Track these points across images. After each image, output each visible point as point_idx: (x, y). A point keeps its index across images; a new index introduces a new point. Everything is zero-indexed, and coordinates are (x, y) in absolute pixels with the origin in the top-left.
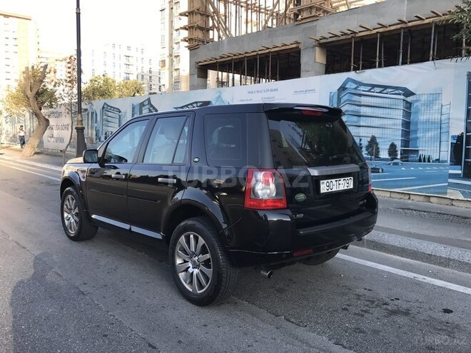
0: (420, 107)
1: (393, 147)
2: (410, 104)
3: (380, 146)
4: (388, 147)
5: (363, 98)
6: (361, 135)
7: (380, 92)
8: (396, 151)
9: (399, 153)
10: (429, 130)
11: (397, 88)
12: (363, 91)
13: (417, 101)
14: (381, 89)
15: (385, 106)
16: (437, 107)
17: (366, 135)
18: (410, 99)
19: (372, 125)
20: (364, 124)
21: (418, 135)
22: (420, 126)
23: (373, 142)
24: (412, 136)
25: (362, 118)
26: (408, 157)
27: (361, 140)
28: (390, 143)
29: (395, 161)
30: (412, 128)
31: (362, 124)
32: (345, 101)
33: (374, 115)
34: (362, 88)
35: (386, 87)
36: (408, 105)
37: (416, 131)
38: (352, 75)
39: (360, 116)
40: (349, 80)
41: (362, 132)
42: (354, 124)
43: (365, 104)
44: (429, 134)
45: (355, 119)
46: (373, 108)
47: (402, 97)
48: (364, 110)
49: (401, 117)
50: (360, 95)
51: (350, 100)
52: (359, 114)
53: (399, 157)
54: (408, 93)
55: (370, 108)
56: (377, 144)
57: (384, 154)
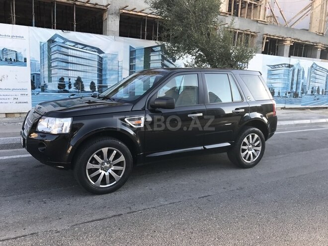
0: (107, 61)
1: (92, 83)
2: (102, 58)
3: (84, 83)
4: (89, 84)
5: (69, 50)
6: (70, 75)
7: (82, 48)
8: (95, 87)
9: (97, 87)
10: (112, 75)
11: (93, 48)
12: (69, 45)
13: (106, 57)
14: (83, 46)
15: (86, 58)
16: (116, 62)
17: (73, 76)
18: (101, 55)
19: (77, 69)
20: (72, 69)
21: (107, 77)
22: (108, 72)
23: (79, 80)
24: (104, 78)
25: (69, 64)
26: (102, 90)
27: (69, 79)
28: (91, 82)
29: (95, 92)
30: (103, 73)
31: (70, 68)
32: (55, 51)
33: (79, 63)
34: (68, 43)
35: (86, 46)
36: (101, 59)
37: (106, 75)
38: (59, 32)
39: (68, 63)
40: (56, 35)
41: (71, 74)
42: (65, 68)
43: (72, 54)
44: (113, 77)
45: (64, 64)
46: (77, 59)
47: (97, 54)
48: (70, 59)
49: (97, 66)
50: (68, 48)
51: (59, 51)
52: (67, 61)
53: (97, 90)
54: (100, 51)
55: (75, 58)
56: (82, 82)
57: (87, 89)
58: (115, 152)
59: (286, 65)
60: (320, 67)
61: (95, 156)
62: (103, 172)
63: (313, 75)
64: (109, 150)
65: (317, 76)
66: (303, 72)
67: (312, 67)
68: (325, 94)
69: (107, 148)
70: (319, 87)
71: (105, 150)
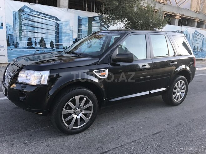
0: (62, 26)
1: (52, 42)
2: (59, 24)
3: (46, 42)
4: (50, 43)
5: (35, 18)
6: (35, 36)
7: (44, 17)
8: (54, 45)
9: (55, 45)
10: (66, 36)
11: (52, 16)
12: (35, 14)
13: (61, 24)
14: (45, 15)
15: (47, 24)
16: (68, 27)
17: (38, 37)
18: (58, 22)
19: (41, 32)
20: (37, 31)
21: (62, 38)
22: (63, 34)
23: (42, 40)
24: (60, 38)
25: (35, 28)
26: (58, 47)
27: (35, 39)
28: (51, 41)
29: (53, 49)
30: (59, 35)
31: (35, 31)
32: (24, 18)
33: (42, 27)
34: (34, 13)
35: (47, 15)
36: (58, 25)
37: (61, 36)
38: (27, 4)
39: (34, 27)
40: (25, 7)
41: (36, 35)
42: (32, 31)
43: (37, 21)
44: (66, 38)
45: (31, 28)
46: (41, 24)
47: (55, 21)
48: (36, 25)
49: (55, 30)
50: (34, 16)
51: (27, 18)
52: (33, 26)
53: (55, 47)
54: (57, 19)
55: (39, 24)
56: (44, 41)
57: (48, 46)
58: (85, 99)
59: (179, 32)
60: (200, 33)
61: (70, 103)
62: (75, 116)
63: (195, 38)
64: (80, 97)
65: (197, 39)
66: (189, 36)
67: (195, 33)
68: (201, 51)
69: (79, 96)
70: (198, 46)
71: (77, 98)
